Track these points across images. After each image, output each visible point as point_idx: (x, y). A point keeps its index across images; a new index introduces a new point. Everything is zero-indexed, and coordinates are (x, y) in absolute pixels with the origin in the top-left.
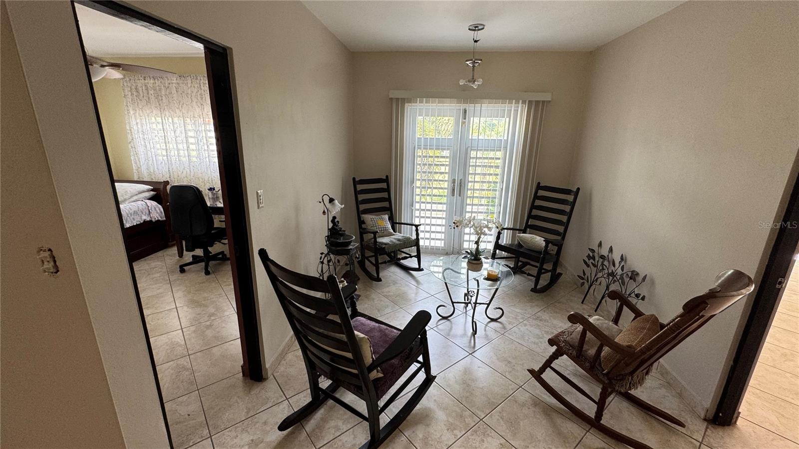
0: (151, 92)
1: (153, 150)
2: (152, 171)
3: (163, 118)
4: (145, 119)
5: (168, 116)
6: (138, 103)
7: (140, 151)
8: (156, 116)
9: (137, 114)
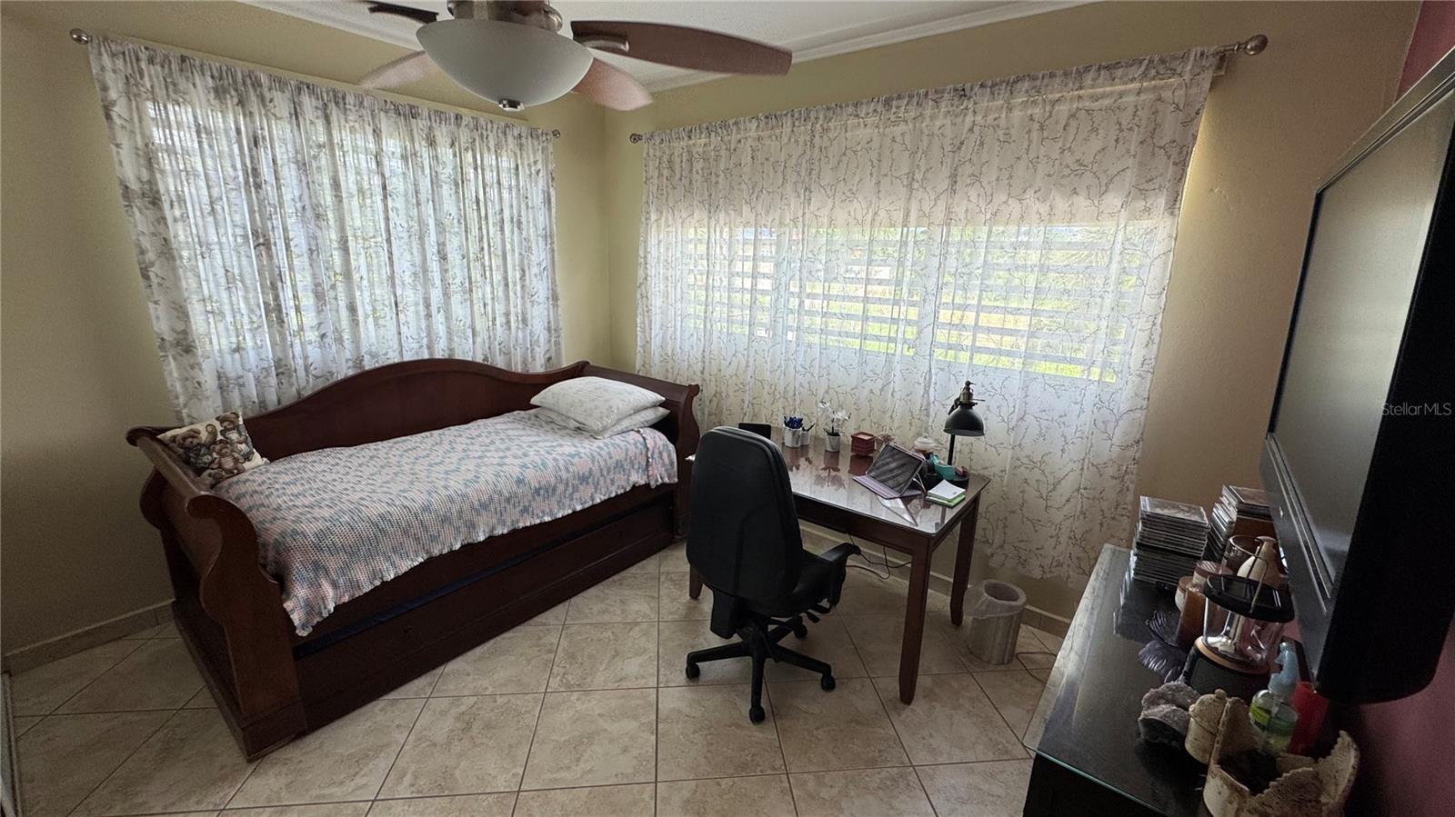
0: (698, 166)
1: (679, 304)
2: (670, 353)
3: (712, 231)
4: (676, 232)
5: (722, 222)
6: (668, 194)
7: (655, 306)
8: (697, 225)
9: (663, 220)
